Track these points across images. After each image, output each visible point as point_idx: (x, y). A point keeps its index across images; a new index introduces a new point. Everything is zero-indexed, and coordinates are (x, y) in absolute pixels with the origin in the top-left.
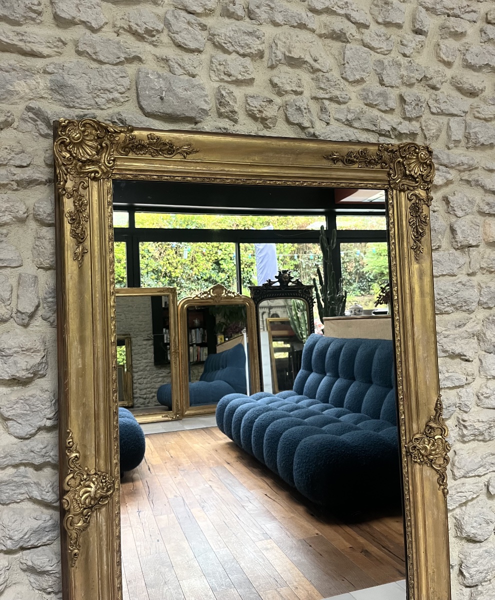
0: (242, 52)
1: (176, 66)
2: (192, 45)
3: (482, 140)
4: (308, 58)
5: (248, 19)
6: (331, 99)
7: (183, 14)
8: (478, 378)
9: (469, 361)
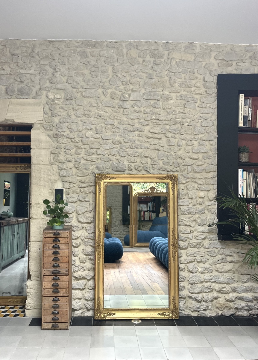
0: (134, 156)
1: (120, 160)
2: (123, 156)
3: (197, 171)
4: (149, 156)
5: (136, 148)
6: (155, 164)
8: (195, 232)
9: (192, 227)
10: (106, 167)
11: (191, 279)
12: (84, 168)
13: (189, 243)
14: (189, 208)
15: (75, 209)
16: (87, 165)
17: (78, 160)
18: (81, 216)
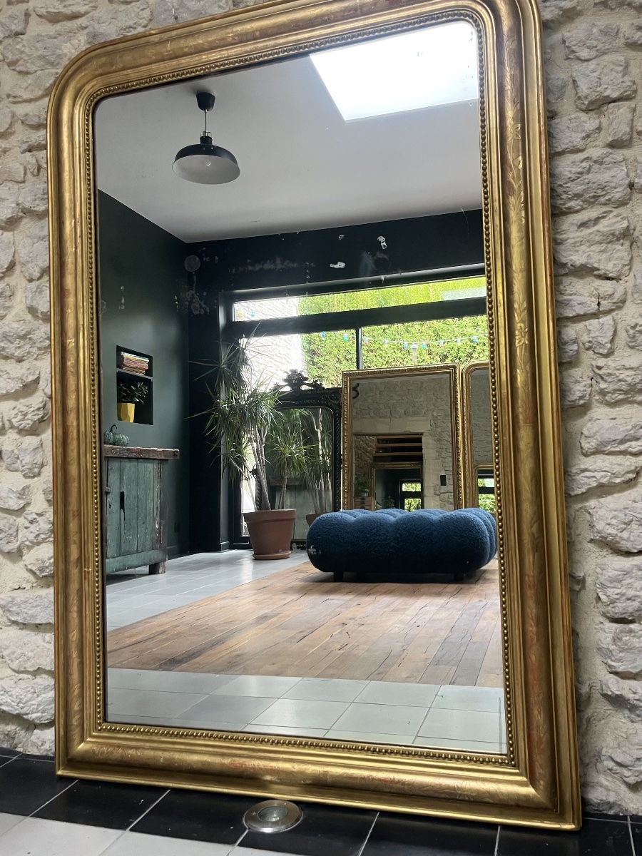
8: (627, 303)
9: (608, 279)
10: (130, 27)
11: (613, 592)
12: (42, 57)
13: (597, 375)
14: (584, 164)
15: (14, 256)
16: (50, 38)
17: (15, 24)
18: (39, 286)
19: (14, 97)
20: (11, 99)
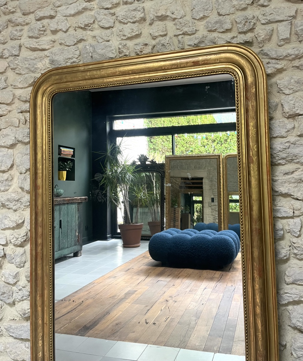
1: (99, 38)
2: (107, 25)
7: (103, 10)
10: (70, 58)
14: (287, 144)
15: (13, 161)
16: (32, 60)
17: (14, 51)
18: (25, 177)
19: (14, 86)
20: (12, 87)
